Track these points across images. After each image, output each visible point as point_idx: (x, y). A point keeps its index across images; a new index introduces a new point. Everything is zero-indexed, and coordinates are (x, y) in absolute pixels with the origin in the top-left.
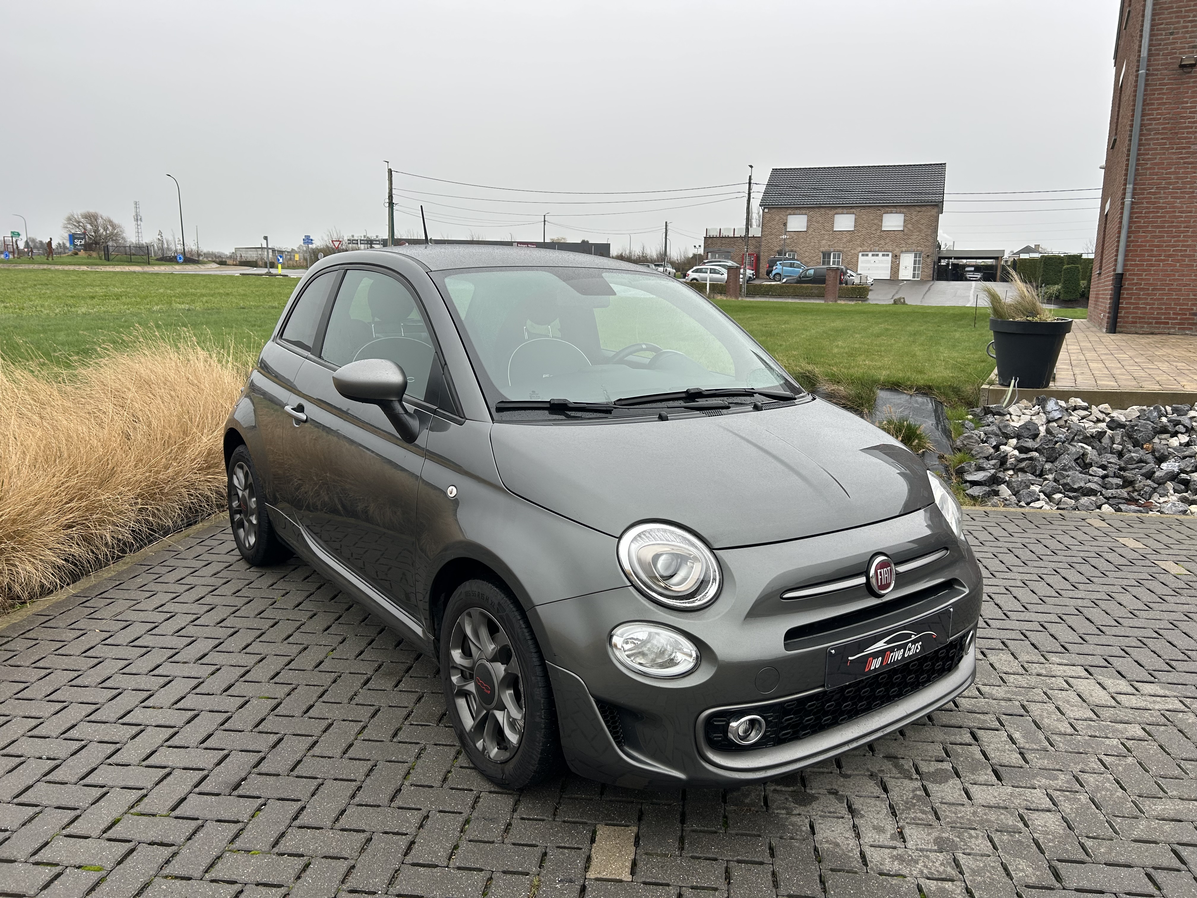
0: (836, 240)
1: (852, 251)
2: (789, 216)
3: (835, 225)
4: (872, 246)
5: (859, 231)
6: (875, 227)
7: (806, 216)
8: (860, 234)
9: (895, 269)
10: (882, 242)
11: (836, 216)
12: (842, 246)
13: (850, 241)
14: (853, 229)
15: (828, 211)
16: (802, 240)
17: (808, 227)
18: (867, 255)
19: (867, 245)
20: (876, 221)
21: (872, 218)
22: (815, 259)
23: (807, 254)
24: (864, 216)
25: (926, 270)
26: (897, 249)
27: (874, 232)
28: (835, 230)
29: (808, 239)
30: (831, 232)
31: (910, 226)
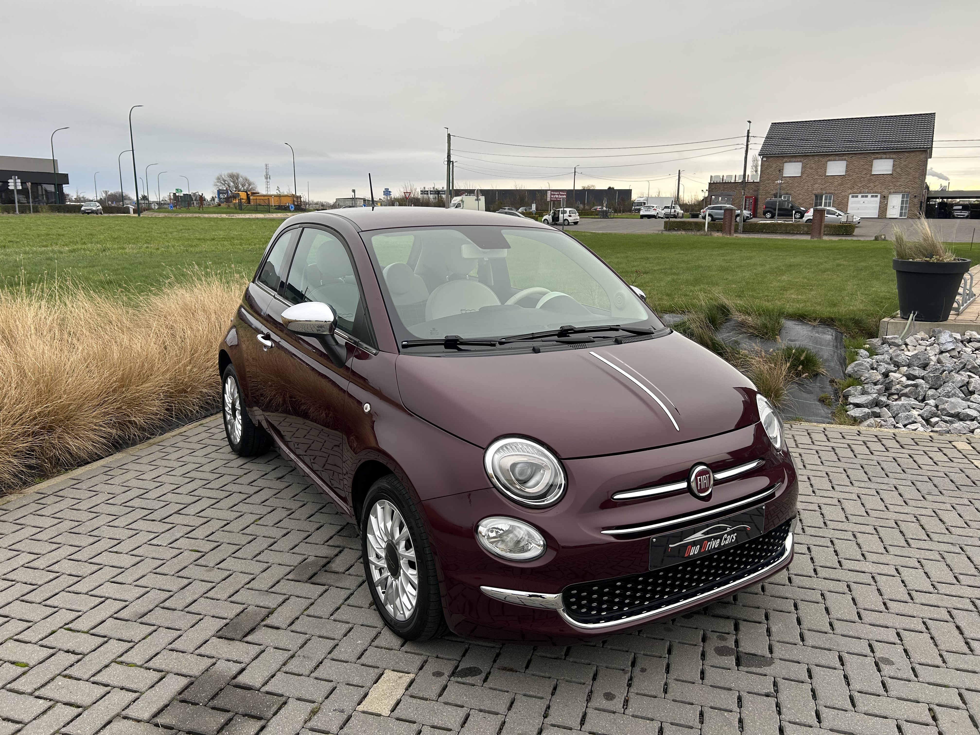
0: (828, 184)
1: (843, 194)
2: (786, 164)
3: (828, 170)
4: (861, 188)
5: (849, 175)
6: (865, 172)
7: (800, 164)
8: (850, 178)
9: (883, 209)
10: (872, 185)
11: (829, 162)
12: (833, 189)
13: (840, 185)
14: (844, 174)
15: (821, 159)
16: (796, 185)
17: (802, 173)
18: (857, 197)
19: (857, 187)
20: (866, 167)
21: (862, 163)
22: (807, 200)
23: (801, 196)
24: (855, 162)
25: (913, 209)
26: (886, 191)
27: (864, 176)
28: (827, 174)
29: (802, 184)
30: (824, 177)
31: (898, 170)
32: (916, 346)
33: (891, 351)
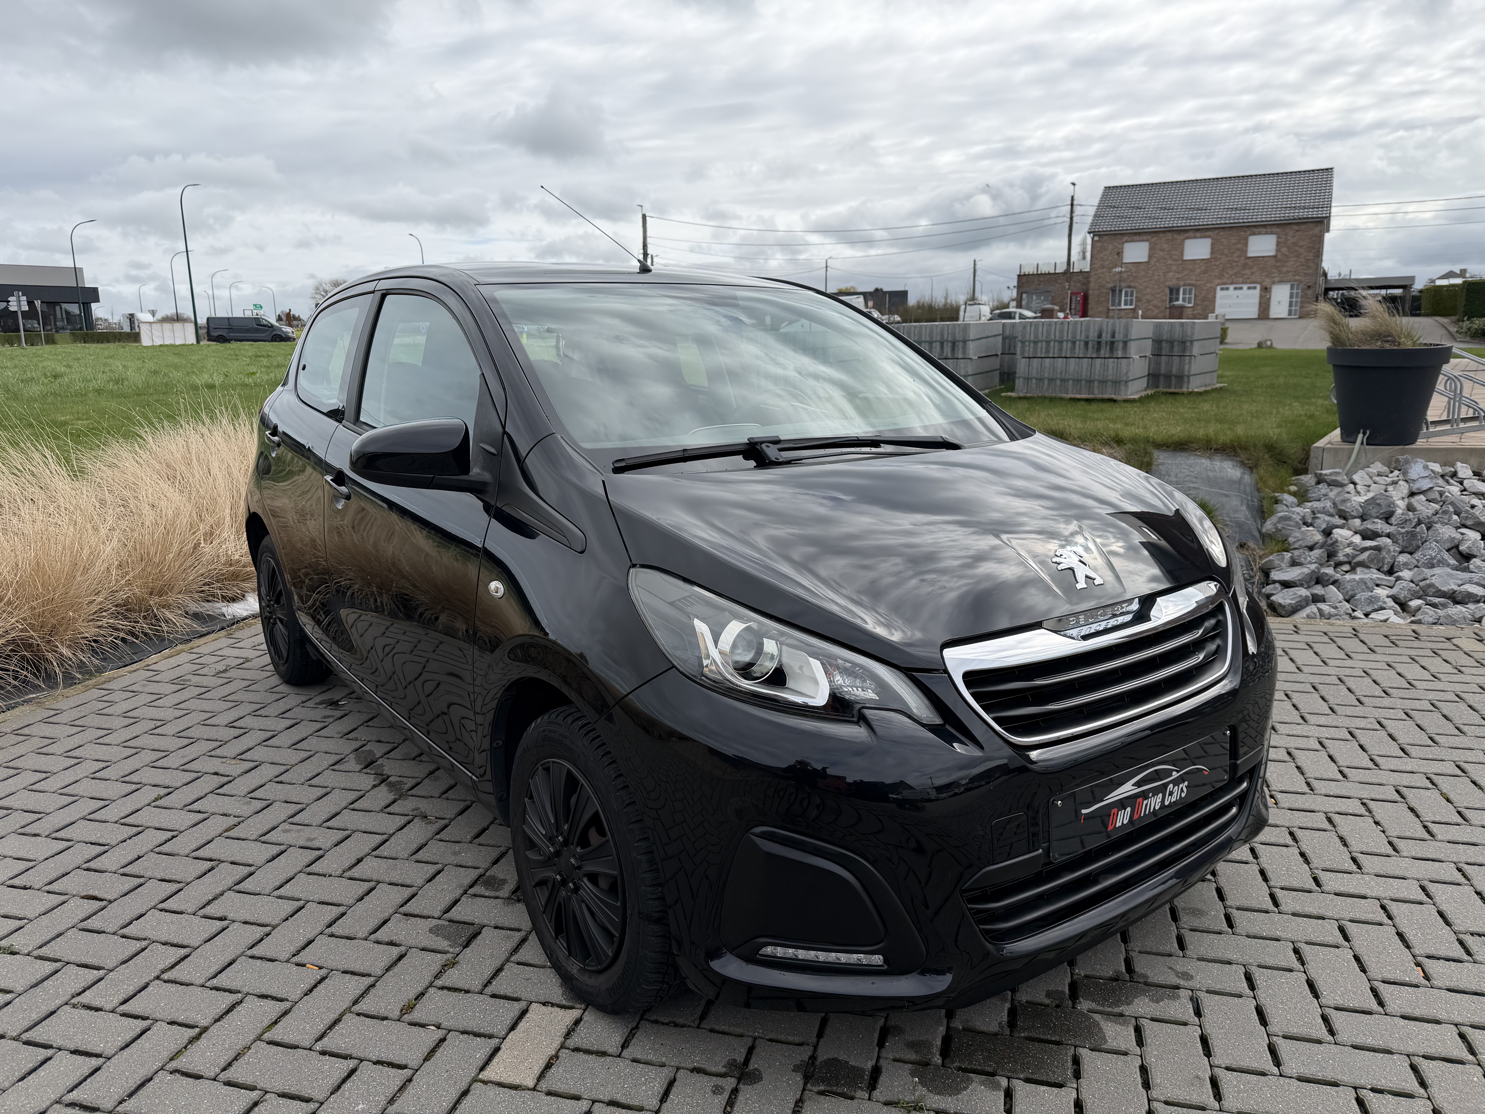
0: (1188, 272)
1: (1208, 285)
2: (1124, 245)
3: (1186, 254)
4: (1234, 277)
5: (1216, 259)
6: (1238, 253)
7: (1146, 245)
8: (1218, 263)
9: (1264, 306)
10: (1250, 270)
11: (1185, 241)
12: (1192, 279)
13: (1205, 272)
14: (1210, 257)
15: (1174, 237)
16: (1142, 273)
17: (1150, 257)
18: (1227, 289)
19: (1227, 276)
20: (1239, 246)
21: (1233, 242)
22: (1158, 296)
23: (1149, 291)
24: (1222, 239)
26: (1268, 280)
27: (1237, 260)
28: (1186, 258)
29: (1150, 272)
30: (1180, 262)
31: (1284, 250)
32: (1369, 486)
33: (1332, 495)
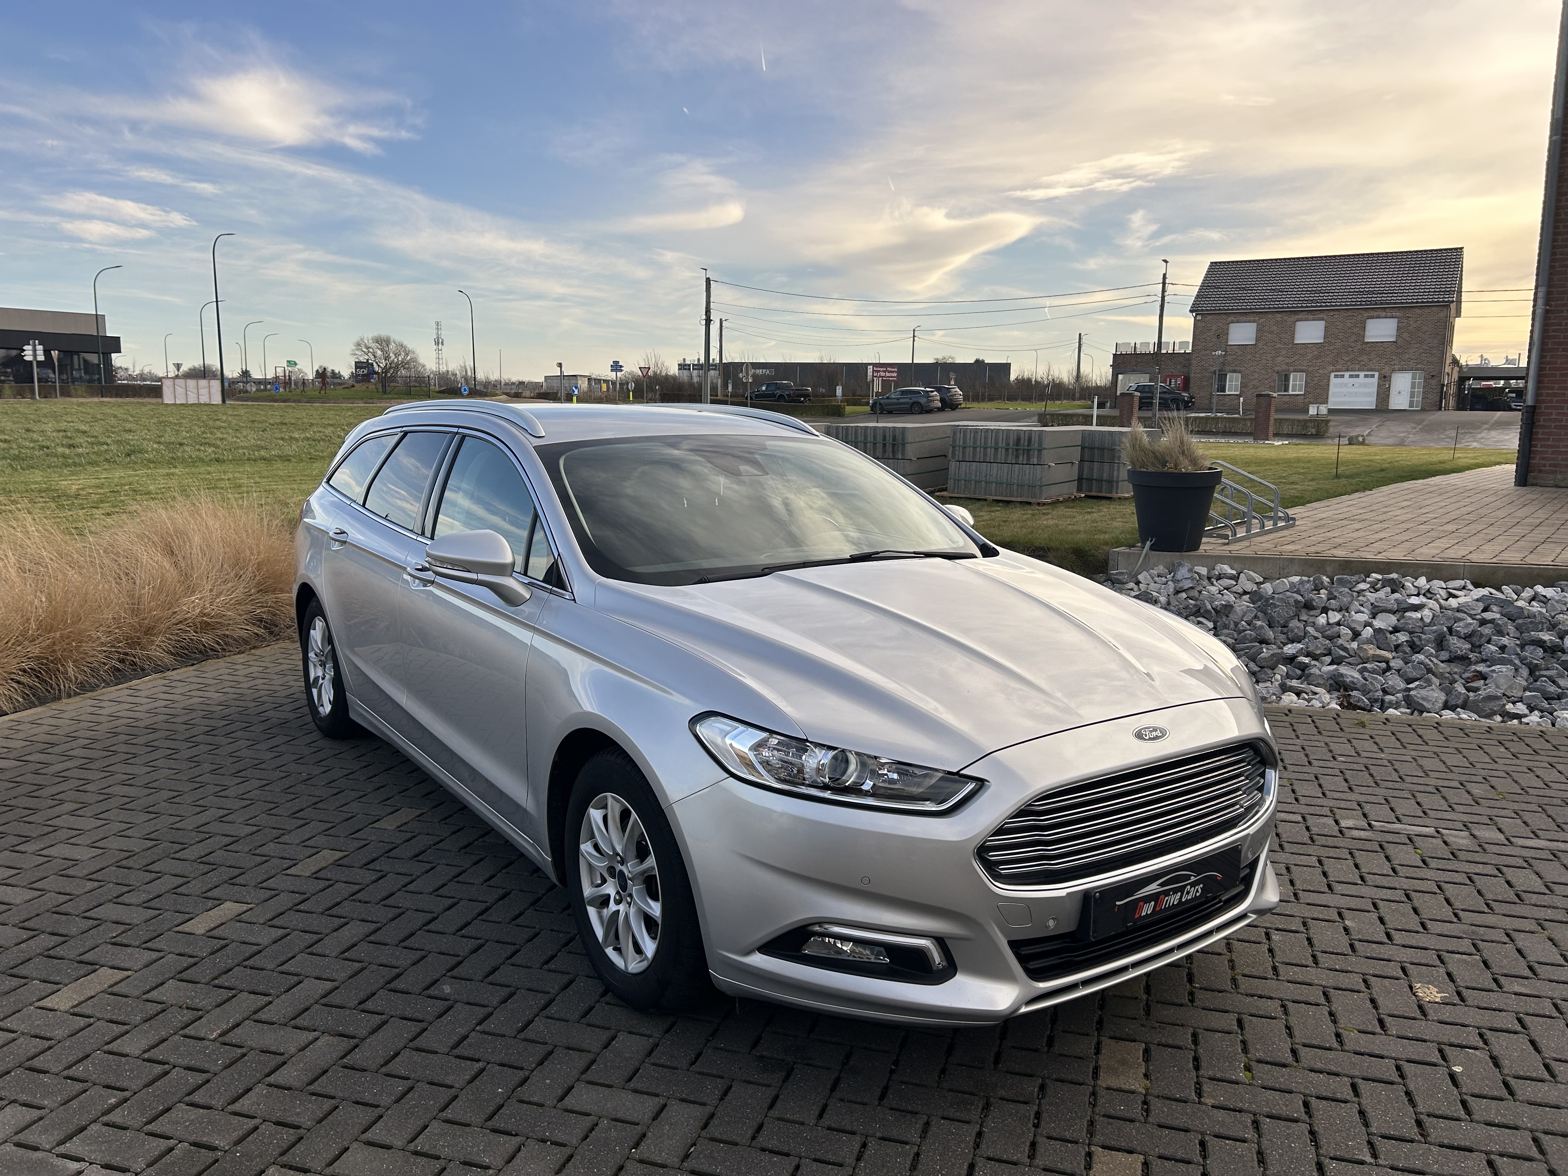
0: (1298, 357)
1: (1321, 371)
2: (1232, 325)
3: (1297, 336)
4: (1349, 364)
5: (1330, 343)
6: (1354, 338)
7: (1255, 325)
8: (1332, 348)
9: (1383, 394)
10: (1365, 358)
11: (1298, 323)
12: (1305, 364)
13: (1317, 357)
14: (1321, 341)
15: (1286, 318)
16: (1249, 357)
17: (1257, 340)
18: (1343, 376)
19: (1341, 362)
20: (1355, 330)
21: (1349, 325)
22: (1266, 382)
23: (1256, 375)
24: (1338, 323)
25: (1429, 396)
26: (1387, 368)
27: (1353, 344)
28: (1297, 341)
29: (1257, 356)
30: (1291, 346)
31: (1405, 335)
